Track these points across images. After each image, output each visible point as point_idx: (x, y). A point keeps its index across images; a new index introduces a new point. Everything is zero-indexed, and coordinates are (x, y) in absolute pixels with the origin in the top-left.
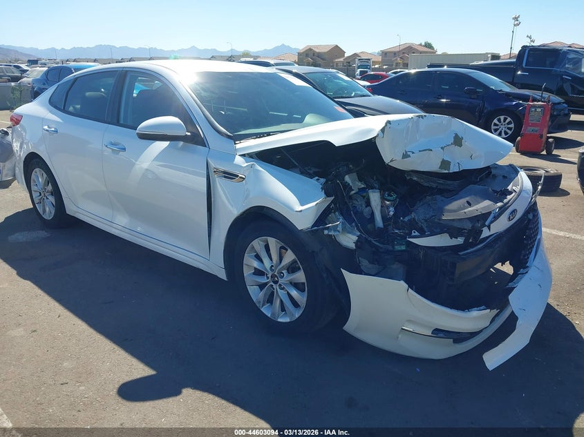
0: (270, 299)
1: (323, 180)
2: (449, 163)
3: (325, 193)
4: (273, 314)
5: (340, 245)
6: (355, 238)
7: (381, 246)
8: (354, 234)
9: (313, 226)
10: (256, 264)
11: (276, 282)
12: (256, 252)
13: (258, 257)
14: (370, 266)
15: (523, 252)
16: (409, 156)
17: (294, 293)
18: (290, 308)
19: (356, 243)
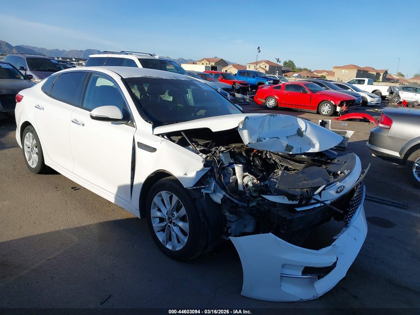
0: (169, 239)
1: (204, 156)
2: (292, 148)
3: (204, 164)
4: (173, 247)
5: (212, 200)
6: (222, 196)
7: (239, 203)
8: (222, 193)
9: (194, 186)
10: (159, 214)
11: (171, 222)
12: (158, 207)
13: (159, 210)
14: (231, 216)
15: (345, 216)
16: (262, 141)
17: (181, 224)
18: (181, 237)
19: (222, 200)
